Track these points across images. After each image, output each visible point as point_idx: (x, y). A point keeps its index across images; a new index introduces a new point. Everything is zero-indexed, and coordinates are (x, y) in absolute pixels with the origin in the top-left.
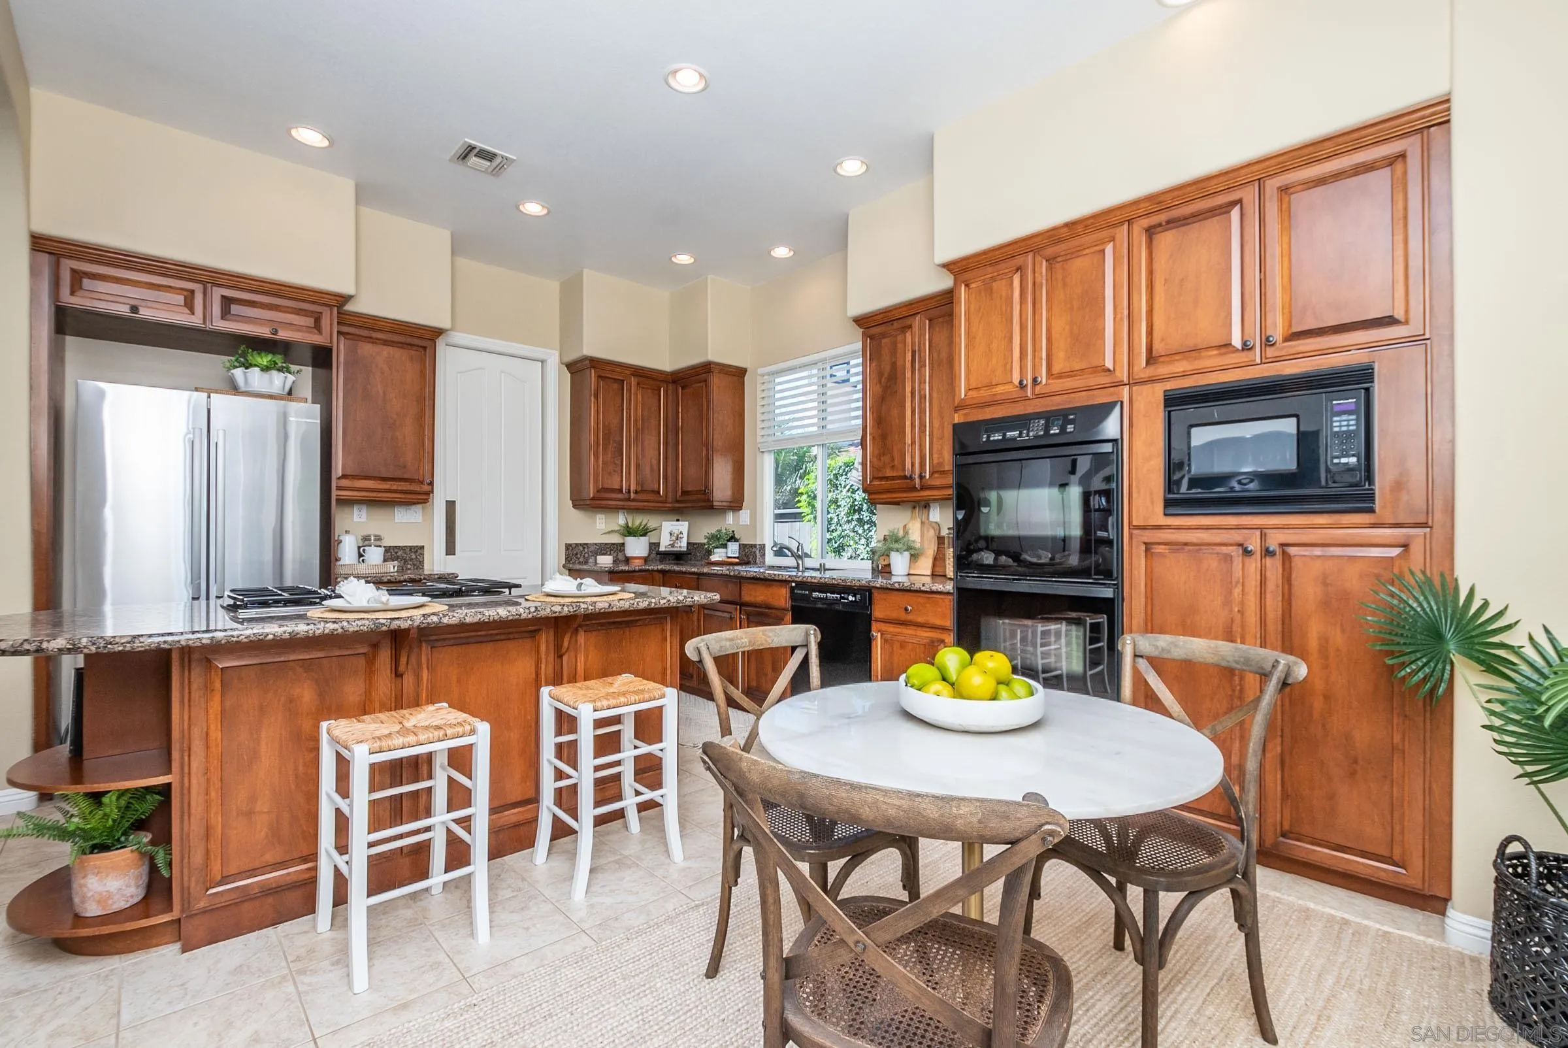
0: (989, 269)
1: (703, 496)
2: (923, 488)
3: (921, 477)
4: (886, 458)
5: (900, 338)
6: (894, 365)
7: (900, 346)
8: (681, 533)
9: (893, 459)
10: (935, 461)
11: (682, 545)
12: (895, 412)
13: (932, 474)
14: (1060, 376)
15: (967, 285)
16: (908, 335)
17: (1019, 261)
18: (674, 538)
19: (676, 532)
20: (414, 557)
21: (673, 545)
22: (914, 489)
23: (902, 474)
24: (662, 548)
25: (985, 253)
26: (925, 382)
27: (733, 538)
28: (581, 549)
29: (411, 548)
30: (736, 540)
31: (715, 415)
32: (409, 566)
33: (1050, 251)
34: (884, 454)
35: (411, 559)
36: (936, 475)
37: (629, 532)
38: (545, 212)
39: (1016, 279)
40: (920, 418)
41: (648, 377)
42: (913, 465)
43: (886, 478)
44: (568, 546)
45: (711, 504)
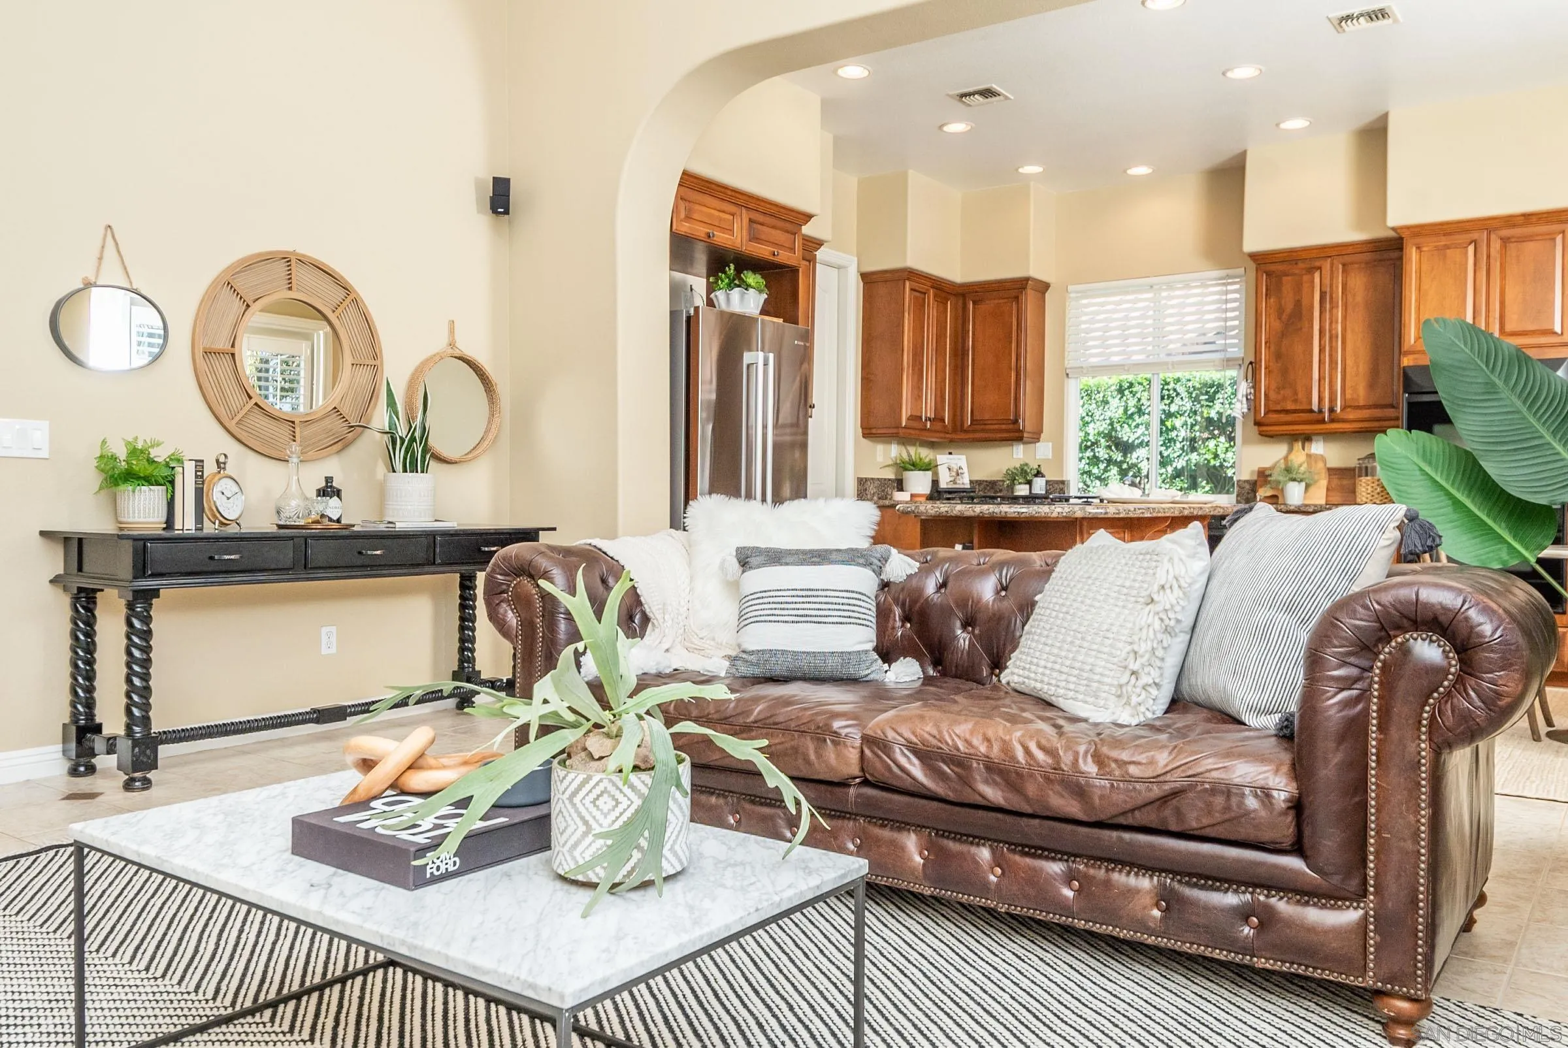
0: (1443, 238)
1: (1011, 426)
2: (1332, 421)
3: (1332, 410)
4: (1288, 392)
5: (1306, 278)
6: (1298, 304)
7: (1306, 286)
8: (961, 468)
9: (1296, 393)
10: (1348, 396)
11: (965, 482)
12: (1299, 348)
13: (1343, 409)
14: (1514, 334)
15: (1418, 248)
16: (1317, 275)
17: (1475, 235)
18: (954, 474)
19: (955, 468)
21: (954, 482)
22: (1323, 421)
23: (1308, 408)
24: (943, 485)
25: (1442, 224)
26: (1337, 322)
27: (1039, 474)
30: (1043, 476)
31: (1029, 337)
33: (1505, 233)
34: (1284, 388)
36: (1349, 410)
39: (1471, 249)
40: (1331, 355)
41: (941, 290)
42: (1320, 399)
43: (1287, 412)
44: (860, 479)
45: (1020, 435)
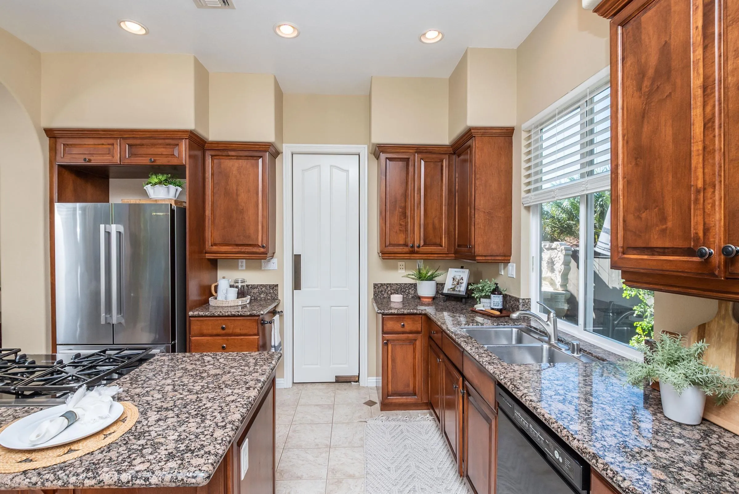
8: (462, 279)
11: (461, 291)
18: (455, 283)
19: (459, 278)
20: (272, 291)
21: (453, 289)
24: (445, 291)
27: (495, 291)
28: (386, 287)
29: (270, 286)
30: (500, 293)
31: (478, 176)
32: (269, 297)
35: (270, 293)
37: (421, 277)
38: (295, 34)
41: (431, 153)
44: (375, 285)
